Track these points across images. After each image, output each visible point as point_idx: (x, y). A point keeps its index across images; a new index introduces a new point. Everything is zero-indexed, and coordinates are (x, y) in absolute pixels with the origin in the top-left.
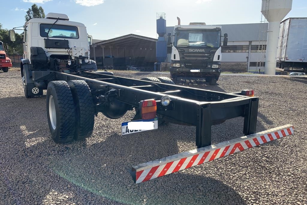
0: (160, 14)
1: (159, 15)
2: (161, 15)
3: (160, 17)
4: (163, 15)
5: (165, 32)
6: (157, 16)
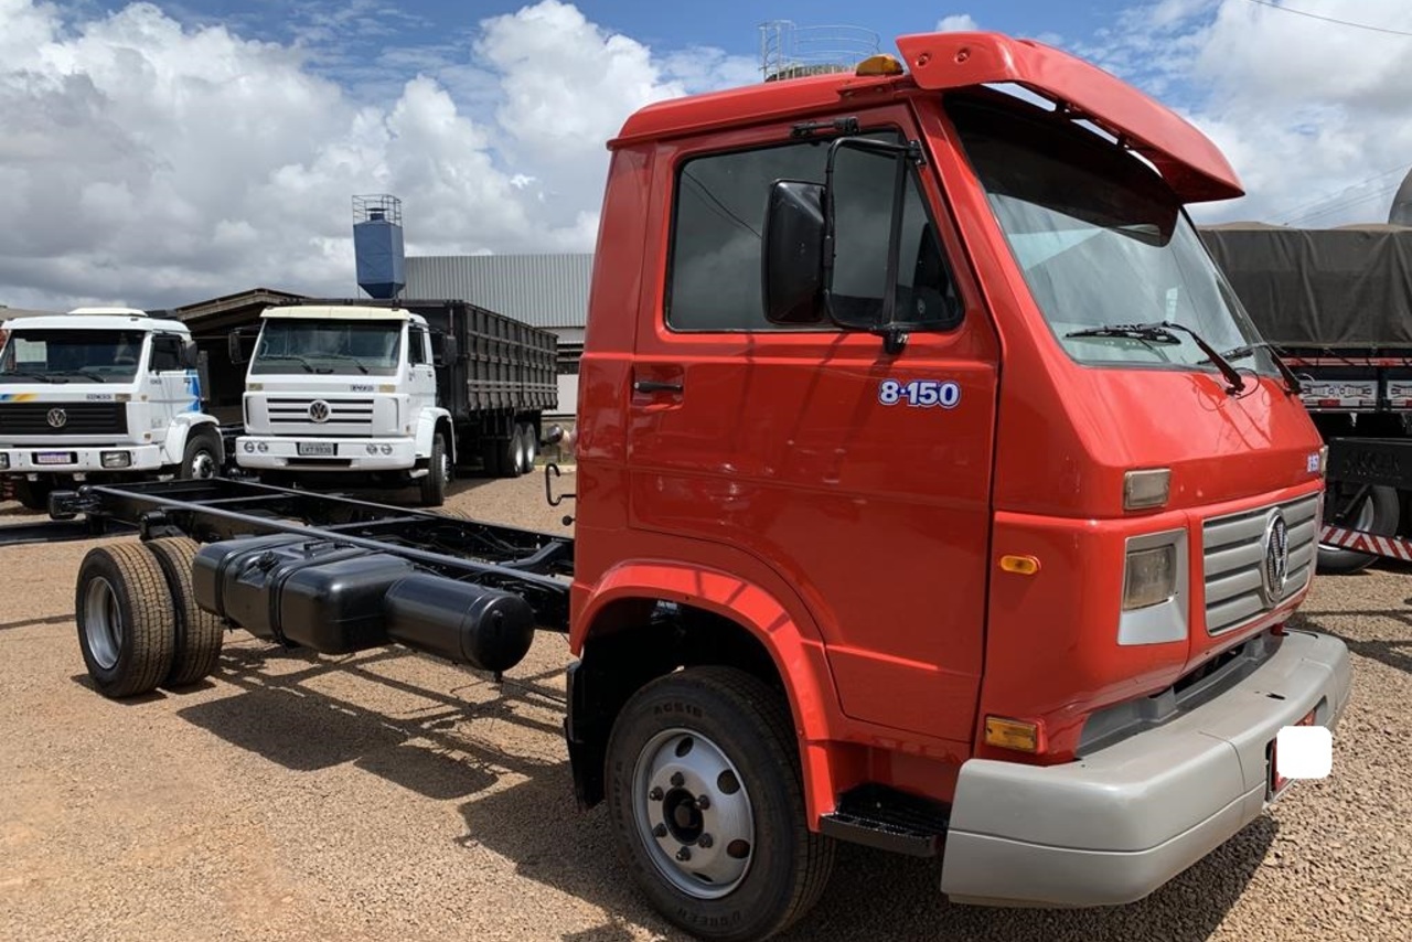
0: (371, 201)
1: (369, 206)
2: (379, 206)
3: (369, 212)
4: (385, 206)
5: (397, 280)
6: (356, 207)
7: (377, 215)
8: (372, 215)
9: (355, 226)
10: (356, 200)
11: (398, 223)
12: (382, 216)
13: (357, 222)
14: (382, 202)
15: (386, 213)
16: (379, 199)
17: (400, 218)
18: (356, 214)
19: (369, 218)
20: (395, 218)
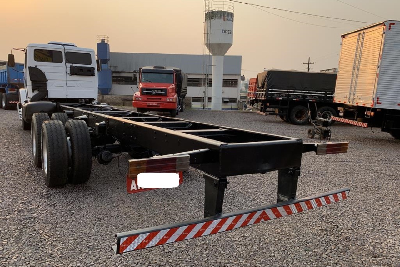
0: (101, 37)
4: (105, 38)
5: (108, 58)
6: (98, 38)
7: (103, 41)
8: (102, 41)
9: (97, 44)
11: (108, 43)
12: (104, 41)
13: (98, 42)
14: (104, 37)
16: (103, 36)
18: (98, 40)
19: (101, 42)
20: (108, 42)
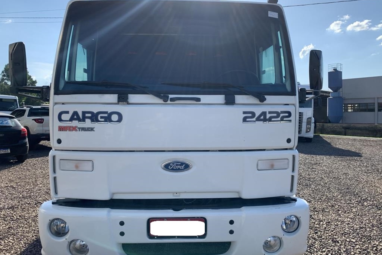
0: (333, 65)
1: (333, 67)
2: (336, 66)
3: (333, 68)
4: (338, 66)
6: (329, 67)
7: (335, 69)
9: (329, 73)
10: (329, 65)
13: (329, 71)
15: (337, 68)
16: (336, 64)
17: (342, 69)
18: (329, 69)
19: (332, 70)
20: (340, 69)
